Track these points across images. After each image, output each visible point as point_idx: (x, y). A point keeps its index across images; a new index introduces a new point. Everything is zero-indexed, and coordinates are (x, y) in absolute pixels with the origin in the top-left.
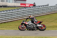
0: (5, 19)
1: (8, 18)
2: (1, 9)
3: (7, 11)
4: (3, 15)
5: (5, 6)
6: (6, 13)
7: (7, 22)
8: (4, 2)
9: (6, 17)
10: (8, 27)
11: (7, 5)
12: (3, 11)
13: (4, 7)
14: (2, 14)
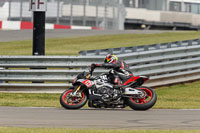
0: (182, 71)
1: (193, 69)
2: (169, 35)
3: (189, 43)
4: (177, 59)
5: (184, 27)
6: (186, 51)
7: (192, 81)
8: (180, 10)
9: (186, 63)
10: (192, 98)
11: (189, 24)
12: (176, 43)
13: (179, 28)
14: (174, 52)
